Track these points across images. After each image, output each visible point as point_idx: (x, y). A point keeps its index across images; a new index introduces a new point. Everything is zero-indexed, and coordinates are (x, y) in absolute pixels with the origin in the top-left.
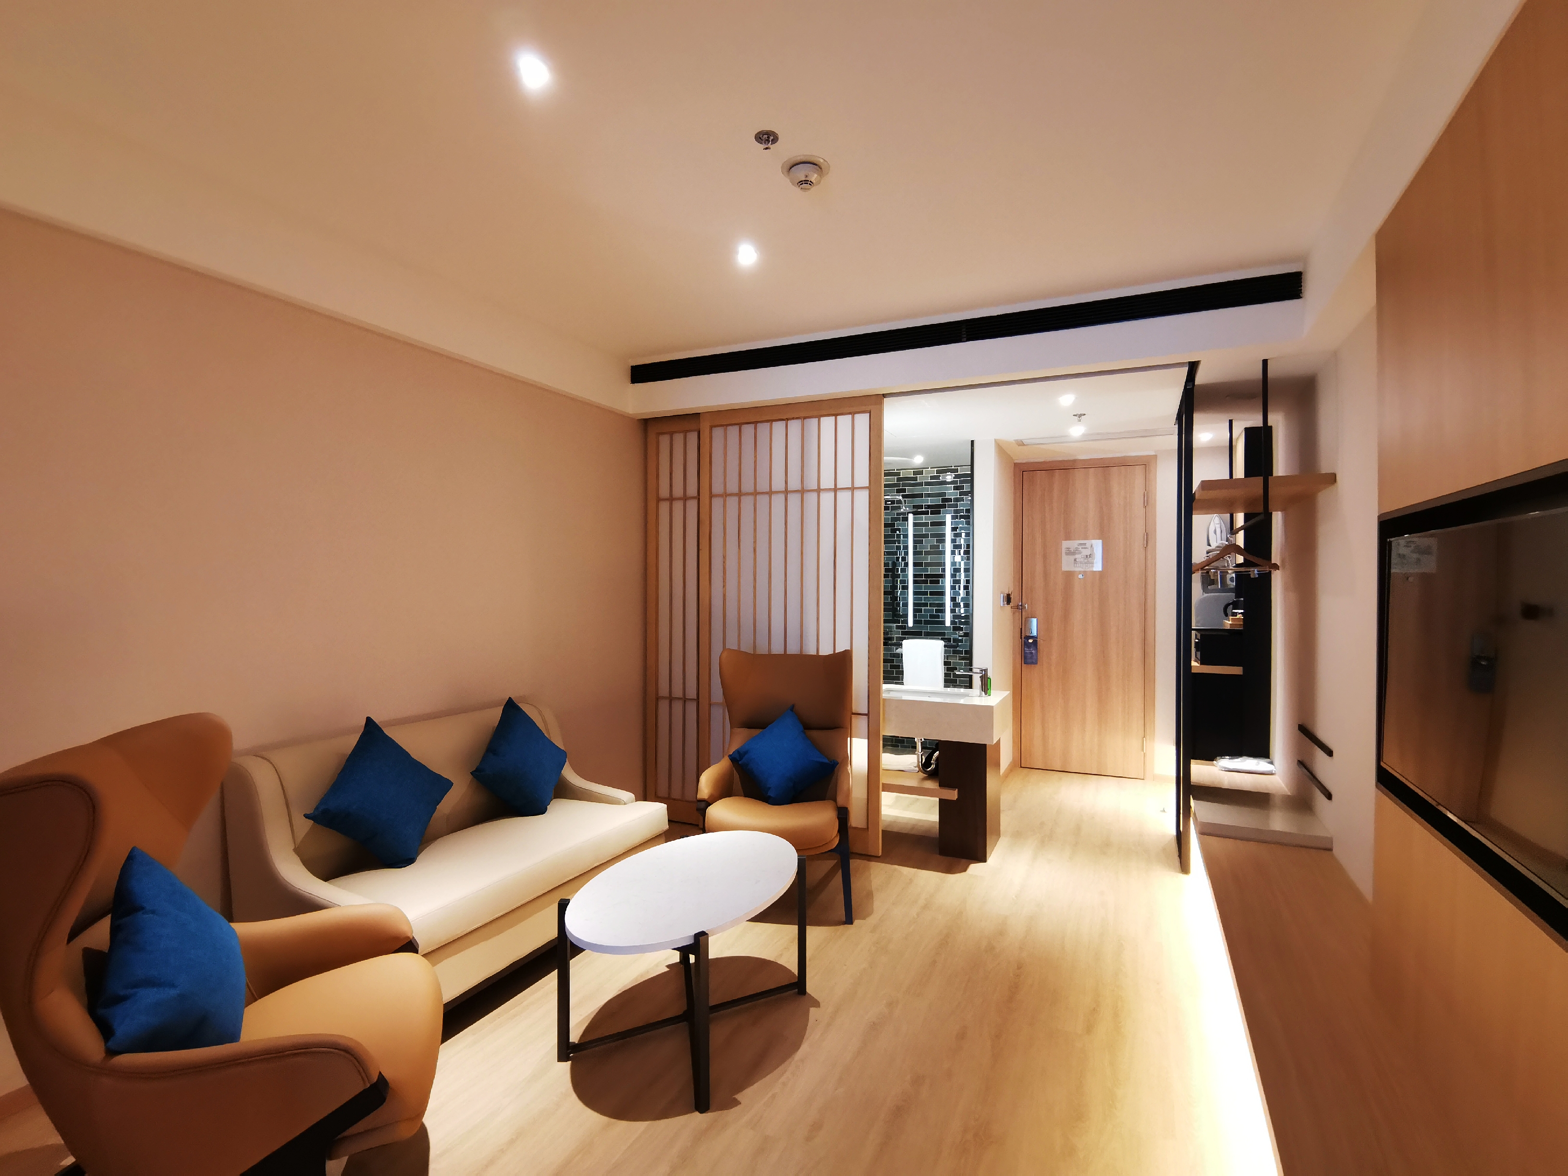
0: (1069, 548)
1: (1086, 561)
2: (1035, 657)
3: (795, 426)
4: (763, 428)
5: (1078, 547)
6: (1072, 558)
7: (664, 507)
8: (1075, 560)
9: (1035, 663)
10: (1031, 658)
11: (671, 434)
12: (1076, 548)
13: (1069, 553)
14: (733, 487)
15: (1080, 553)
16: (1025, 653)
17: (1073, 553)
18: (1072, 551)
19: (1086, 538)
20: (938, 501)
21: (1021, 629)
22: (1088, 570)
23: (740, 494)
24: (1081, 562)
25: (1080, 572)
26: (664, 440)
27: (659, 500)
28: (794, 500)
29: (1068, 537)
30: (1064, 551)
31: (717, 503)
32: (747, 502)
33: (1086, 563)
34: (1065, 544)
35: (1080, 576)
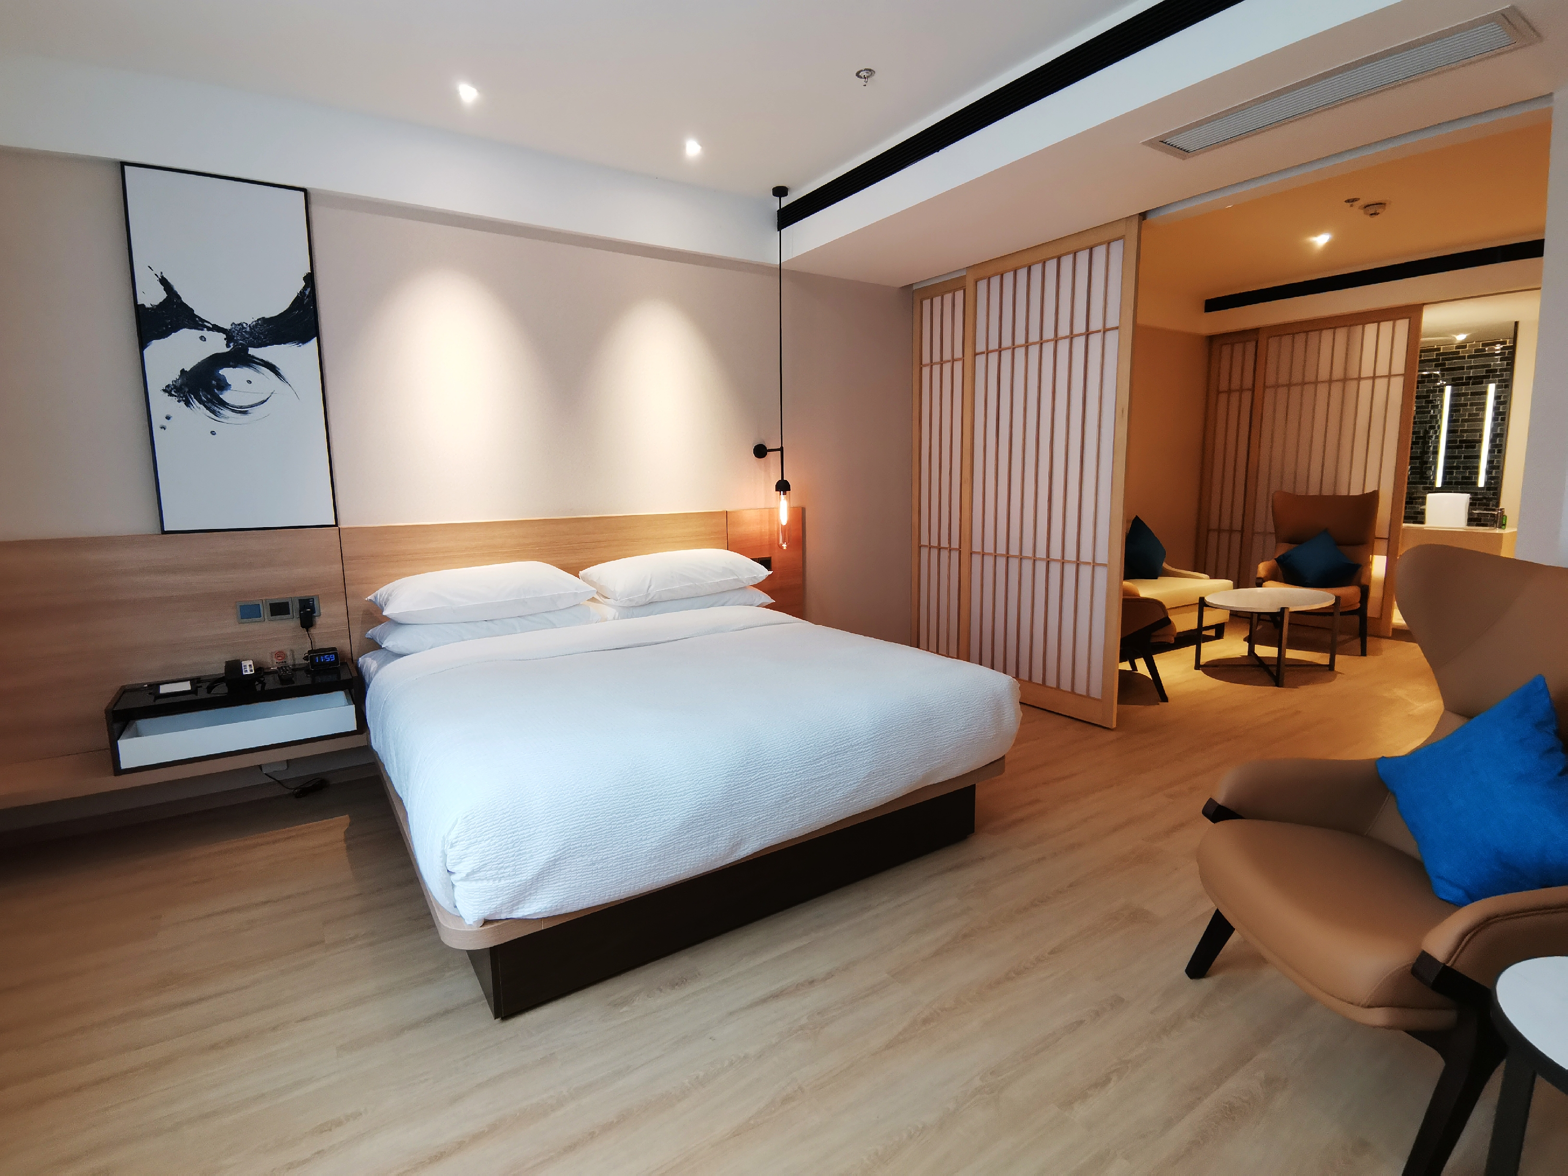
3: (1341, 334)
4: (1314, 336)
7: (1223, 398)
11: (1233, 345)
14: (1283, 379)
20: (1482, 372)
23: (1289, 385)
26: (1226, 350)
27: (1219, 392)
28: (1336, 388)
31: (1269, 393)
32: (1295, 391)
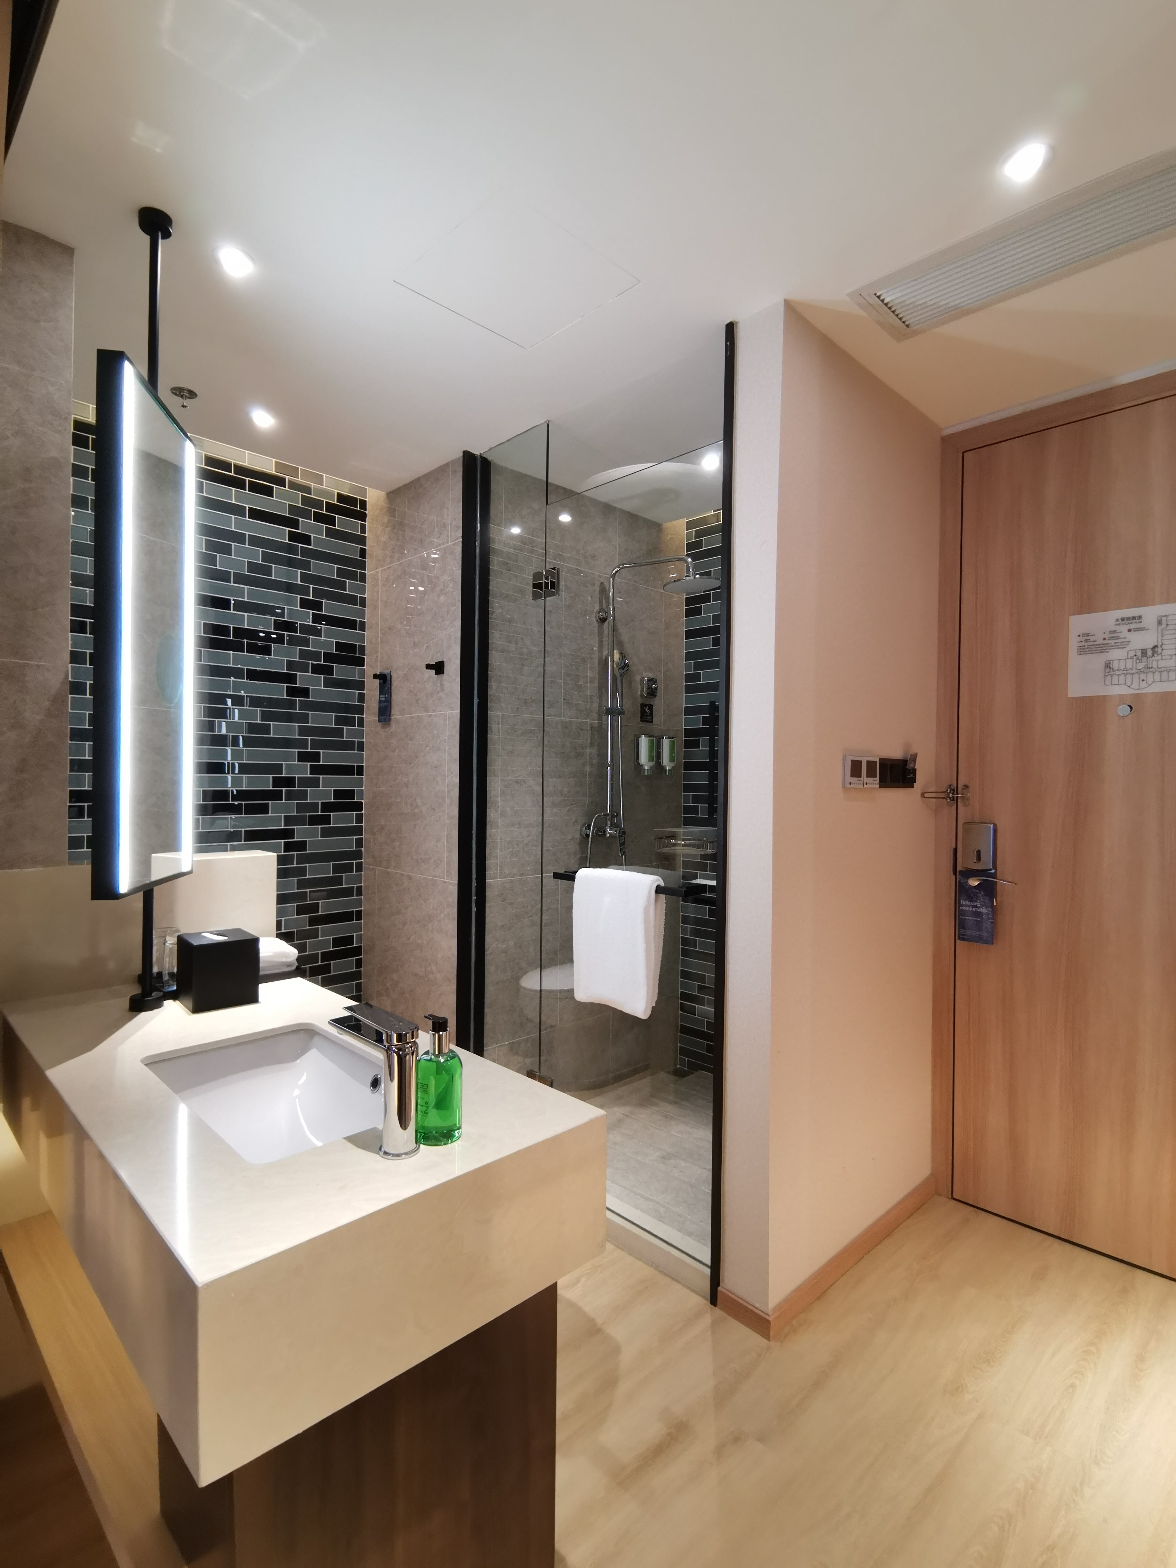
0: (1088, 635)
1: (1141, 666)
2: (987, 925)
5: (1118, 628)
6: (1097, 661)
8: (1108, 665)
9: (989, 939)
10: (979, 925)
12: (1111, 632)
13: (1089, 646)
15: (1124, 645)
16: (962, 913)
17: (1102, 648)
18: (1100, 641)
19: (1141, 600)
21: (955, 850)
22: (1150, 690)
24: (1126, 672)
25: (1122, 698)
29: (1086, 606)
30: (1073, 644)
33: (1140, 672)
34: (1079, 624)
35: (1124, 710)
